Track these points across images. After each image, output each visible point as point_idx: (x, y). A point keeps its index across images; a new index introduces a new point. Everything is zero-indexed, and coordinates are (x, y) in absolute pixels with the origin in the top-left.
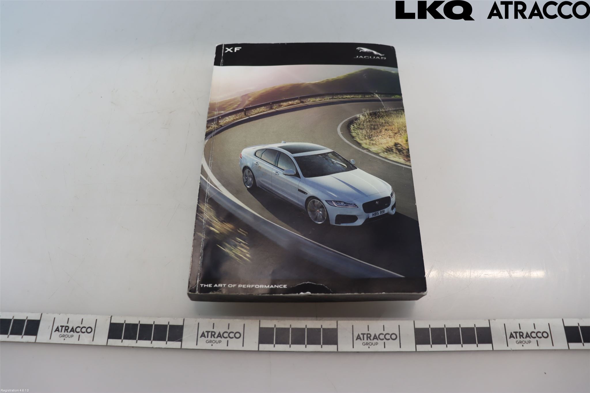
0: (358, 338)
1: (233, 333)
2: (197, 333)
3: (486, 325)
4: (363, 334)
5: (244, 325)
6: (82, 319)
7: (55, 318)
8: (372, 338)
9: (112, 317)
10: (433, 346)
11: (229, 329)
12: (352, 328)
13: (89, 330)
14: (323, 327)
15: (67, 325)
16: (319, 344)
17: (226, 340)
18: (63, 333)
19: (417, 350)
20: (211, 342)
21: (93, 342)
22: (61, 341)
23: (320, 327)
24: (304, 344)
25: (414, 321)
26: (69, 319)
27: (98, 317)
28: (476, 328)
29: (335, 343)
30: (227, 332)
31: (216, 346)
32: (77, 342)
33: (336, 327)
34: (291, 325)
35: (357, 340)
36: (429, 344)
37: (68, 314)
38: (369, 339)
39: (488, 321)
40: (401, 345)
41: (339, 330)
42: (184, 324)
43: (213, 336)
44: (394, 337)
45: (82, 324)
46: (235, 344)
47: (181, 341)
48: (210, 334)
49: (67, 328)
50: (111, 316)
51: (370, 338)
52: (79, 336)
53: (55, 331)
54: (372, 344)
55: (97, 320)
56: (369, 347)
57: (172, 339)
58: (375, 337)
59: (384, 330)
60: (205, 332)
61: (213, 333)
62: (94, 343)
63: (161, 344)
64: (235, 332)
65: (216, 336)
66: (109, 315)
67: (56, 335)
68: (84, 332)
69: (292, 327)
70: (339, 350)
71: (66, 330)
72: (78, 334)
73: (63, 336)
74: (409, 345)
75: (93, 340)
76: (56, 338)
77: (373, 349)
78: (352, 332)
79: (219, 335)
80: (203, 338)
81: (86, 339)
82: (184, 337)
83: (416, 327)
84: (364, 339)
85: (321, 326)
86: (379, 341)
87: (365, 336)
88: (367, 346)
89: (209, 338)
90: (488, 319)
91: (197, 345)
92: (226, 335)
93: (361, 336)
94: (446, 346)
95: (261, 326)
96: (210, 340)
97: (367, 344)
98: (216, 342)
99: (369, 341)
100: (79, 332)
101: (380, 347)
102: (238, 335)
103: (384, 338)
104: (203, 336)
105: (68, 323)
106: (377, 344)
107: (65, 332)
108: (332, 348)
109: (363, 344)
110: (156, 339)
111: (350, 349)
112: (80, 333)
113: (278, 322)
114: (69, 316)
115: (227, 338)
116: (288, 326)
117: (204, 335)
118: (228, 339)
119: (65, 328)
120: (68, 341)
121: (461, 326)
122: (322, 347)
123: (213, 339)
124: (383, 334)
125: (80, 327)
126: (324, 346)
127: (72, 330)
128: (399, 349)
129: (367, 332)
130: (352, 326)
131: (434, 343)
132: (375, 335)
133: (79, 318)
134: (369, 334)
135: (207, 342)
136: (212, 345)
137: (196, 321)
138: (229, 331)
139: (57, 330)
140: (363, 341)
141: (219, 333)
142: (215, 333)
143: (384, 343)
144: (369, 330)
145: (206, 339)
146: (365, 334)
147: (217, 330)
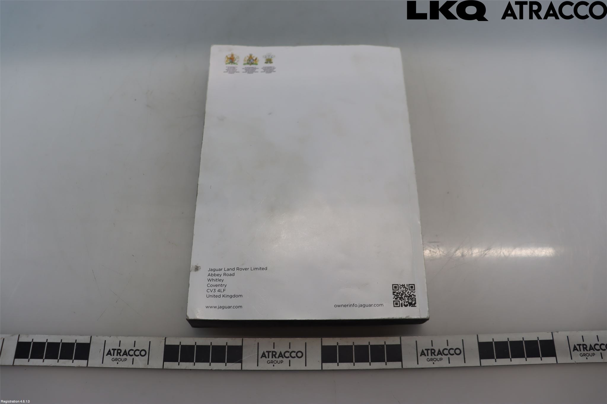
0: (423, 353)
1: (295, 352)
2: (257, 353)
3: (548, 337)
4: (427, 350)
5: (306, 343)
6: (135, 342)
7: (105, 341)
8: (436, 354)
9: (167, 339)
10: (497, 360)
11: (290, 348)
12: (415, 343)
13: (144, 353)
14: (386, 344)
15: (119, 348)
16: (384, 361)
17: (288, 359)
18: (115, 357)
19: (482, 365)
20: (272, 362)
21: (148, 365)
22: (114, 365)
23: (384, 344)
24: (368, 361)
25: (477, 335)
26: (120, 341)
27: (151, 339)
28: (540, 341)
29: (400, 359)
30: (288, 352)
31: (278, 367)
32: (131, 366)
33: (399, 343)
34: (353, 343)
35: (421, 356)
36: (494, 358)
37: (119, 337)
38: (433, 355)
39: (551, 333)
40: (466, 359)
41: (402, 346)
42: (243, 344)
43: (274, 356)
44: (458, 352)
45: (134, 346)
46: (298, 364)
47: (241, 362)
48: (271, 354)
49: (119, 351)
50: (165, 338)
51: (434, 353)
52: (133, 359)
53: (107, 355)
54: (437, 359)
55: (151, 342)
56: (434, 363)
57: (231, 360)
58: (439, 353)
59: (448, 345)
60: (265, 352)
61: (274, 353)
62: (149, 367)
63: (220, 366)
64: (296, 352)
65: (277, 356)
66: (164, 337)
67: (108, 359)
68: (138, 356)
69: (355, 344)
70: (404, 367)
71: (119, 354)
72: (132, 357)
73: (116, 360)
74: (474, 360)
75: (148, 364)
76: (109, 362)
77: (437, 364)
78: (416, 348)
79: (281, 355)
80: (264, 358)
81: (140, 362)
82: (244, 358)
83: (479, 341)
84: (428, 355)
85: (384, 342)
86: (443, 357)
87: (429, 351)
88: (431, 362)
89: (270, 359)
90: (551, 332)
91: (258, 366)
92: (287, 355)
93: (426, 352)
94: (510, 361)
95: (323, 345)
96: (271, 361)
97: (432, 360)
98: (277, 362)
99: (433, 357)
100: (132, 355)
101: (444, 363)
102: (300, 355)
103: (448, 354)
104: (264, 357)
105: (119, 346)
106: (441, 359)
107: (117, 355)
108: (396, 365)
109: (428, 360)
110: (214, 361)
111: (414, 365)
112: (134, 357)
113: (341, 339)
114: (121, 338)
115: (288, 357)
116: (351, 344)
117: (265, 355)
118: (290, 358)
119: (118, 351)
120: (122, 365)
121: (525, 340)
122: (386, 364)
123: (274, 359)
124: (447, 349)
125: (133, 350)
126: (388, 363)
127: (125, 353)
128: (463, 365)
129: (431, 347)
130: (415, 341)
131: (499, 357)
132: (439, 351)
133: (131, 340)
134: (433, 349)
135: (268, 362)
136: (274, 366)
137: (255, 341)
138: (290, 350)
139: (109, 353)
140: (428, 357)
141: (281, 353)
142: (276, 353)
143: (449, 358)
144: (433, 345)
145: (267, 359)
146: (429, 349)
147: (278, 350)
